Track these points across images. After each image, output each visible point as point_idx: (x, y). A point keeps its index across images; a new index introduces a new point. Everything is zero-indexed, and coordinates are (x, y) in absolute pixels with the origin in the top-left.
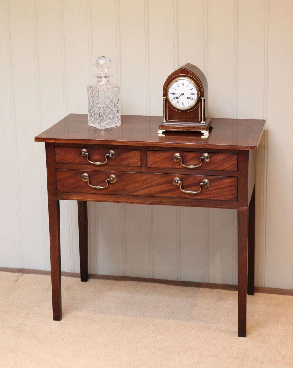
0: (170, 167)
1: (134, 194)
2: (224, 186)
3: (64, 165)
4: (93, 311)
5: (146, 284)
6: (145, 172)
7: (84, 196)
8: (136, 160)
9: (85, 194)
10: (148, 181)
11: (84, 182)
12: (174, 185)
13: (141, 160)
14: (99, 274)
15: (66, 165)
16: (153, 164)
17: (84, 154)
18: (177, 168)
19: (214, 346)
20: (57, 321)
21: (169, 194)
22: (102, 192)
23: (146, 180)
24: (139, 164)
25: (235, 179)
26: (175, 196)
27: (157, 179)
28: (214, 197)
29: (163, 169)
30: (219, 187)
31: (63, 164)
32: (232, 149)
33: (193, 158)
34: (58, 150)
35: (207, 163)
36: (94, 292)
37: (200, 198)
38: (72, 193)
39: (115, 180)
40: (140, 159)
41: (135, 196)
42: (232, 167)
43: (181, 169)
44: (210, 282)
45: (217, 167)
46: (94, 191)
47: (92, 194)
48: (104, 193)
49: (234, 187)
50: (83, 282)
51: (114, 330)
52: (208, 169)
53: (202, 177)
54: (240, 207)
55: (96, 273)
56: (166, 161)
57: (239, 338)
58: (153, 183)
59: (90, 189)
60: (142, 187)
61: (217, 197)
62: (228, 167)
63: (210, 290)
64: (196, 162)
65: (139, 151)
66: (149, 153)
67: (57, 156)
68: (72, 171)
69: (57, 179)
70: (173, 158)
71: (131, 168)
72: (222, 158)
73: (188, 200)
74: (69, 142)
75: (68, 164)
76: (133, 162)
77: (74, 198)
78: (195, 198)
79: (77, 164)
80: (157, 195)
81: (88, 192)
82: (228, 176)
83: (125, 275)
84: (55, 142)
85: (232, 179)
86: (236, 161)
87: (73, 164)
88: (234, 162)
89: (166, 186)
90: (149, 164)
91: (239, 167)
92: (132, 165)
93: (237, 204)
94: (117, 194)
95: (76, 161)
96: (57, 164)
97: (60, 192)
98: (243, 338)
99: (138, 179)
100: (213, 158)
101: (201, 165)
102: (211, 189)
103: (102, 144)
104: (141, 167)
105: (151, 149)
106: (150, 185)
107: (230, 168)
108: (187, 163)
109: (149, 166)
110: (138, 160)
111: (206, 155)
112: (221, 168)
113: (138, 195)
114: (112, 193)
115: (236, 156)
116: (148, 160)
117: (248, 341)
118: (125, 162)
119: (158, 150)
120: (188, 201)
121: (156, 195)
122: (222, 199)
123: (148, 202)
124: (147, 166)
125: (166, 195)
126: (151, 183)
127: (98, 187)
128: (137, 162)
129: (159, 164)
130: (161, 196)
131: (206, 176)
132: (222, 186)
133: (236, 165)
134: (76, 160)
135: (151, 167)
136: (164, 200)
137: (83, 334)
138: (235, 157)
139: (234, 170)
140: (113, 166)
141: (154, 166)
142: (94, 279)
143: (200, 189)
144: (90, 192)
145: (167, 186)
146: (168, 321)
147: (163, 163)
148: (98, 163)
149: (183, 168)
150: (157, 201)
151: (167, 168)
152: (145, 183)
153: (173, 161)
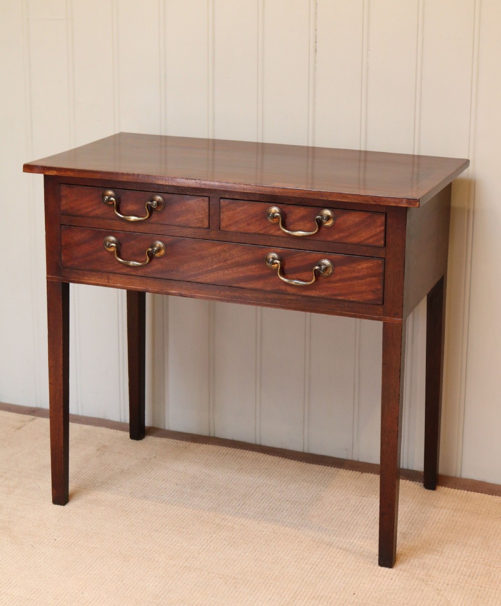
0: (261, 232)
1: (196, 280)
2: (359, 274)
3: (74, 218)
4: (130, 494)
5: (244, 453)
6: (216, 239)
7: (108, 279)
8: (201, 216)
9: (111, 274)
10: (222, 257)
11: (109, 252)
12: (267, 268)
13: (209, 216)
14: (167, 428)
15: (78, 218)
16: (230, 225)
17: (109, 200)
18: (273, 234)
19: (327, 579)
20: (59, 506)
21: (258, 285)
22: (140, 273)
23: (218, 255)
24: (206, 224)
25: (380, 262)
26: (268, 288)
27: (237, 254)
28: (340, 295)
29: (247, 235)
30: (349, 275)
31: (74, 216)
32: (374, 203)
33: (303, 218)
34: (65, 190)
35: (328, 228)
36: (146, 459)
37: (313, 295)
38: (88, 272)
39: (163, 252)
40: (207, 214)
41: (197, 283)
42: (375, 238)
43: (280, 237)
44: (361, 460)
45: (347, 236)
46: (125, 270)
47: (122, 276)
48: (142, 274)
49: (377, 278)
50: (133, 441)
51: (154, 530)
52: (330, 239)
53: (319, 255)
54: (388, 316)
55: (162, 427)
56: (254, 219)
57: (380, 567)
58: (229, 262)
59: (119, 266)
60: (210, 268)
61: (346, 295)
62: (368, 239)
63: (357, 474)
64: (309, 225)
65: (206, 199)
66: (223, 203)
67: (64, 202)
68: (89, 231)
69: (63, 243)
70: (266, 214)
71: (192, 229)
72: (357, 220)
73: (292, 298)
74: (82, 176)
75: (81, 216)
76: (195, 219)
77: (91, 280)
78: (305, 293)
79: (97, 217)
80: (238, 285)
81: (116, 272)
82: (367, 255)
83: (212, 435)
84: (58, 174)
85: (375, 261)
86: (383, 228)
87: (91, 217)
88: (378, 230)
89: (252, 269)
90: (223, 224)
91: (387, 240)
92: (194, 226)
93: (382, 310)
94: (166, 277)
95: (96, 213)
96: (63, 217)
97: (67, 268)
98: (387, 569)
99: (204, 253)
100: (341, 220)
101: (316, 231)
102: (334, 280)
103: (139, 181)
104: (208, 230)
105: (226, 196)
106: (225, 264)
107: (371, 240)
108: (291, 227)
109: (223, 227)
110: (203, 216)
111: (327, 212)
112: (355, 240)
113: (202, 281)
114: (157, 276)
115: (383, 218)
116: (221, 217)
117: (396, 575)
118: (180, 220)
119: (239, 198)
120: (293, 300)
121: (235, 285)
122: (354, 299)
123: (221, 296)
124: (219, 229)
125: (252, 286)
126: (226, 260)
127: (132, 263)
128: (202, 220)
129: (241, 226)
130: (244, 286)
131: (326, 253)
132: (354, 274)
133: (383, 235)
134: (95, 209)
135: (228, 230)
136: (248, 295)
137: (95, 533)
138: (381, 220)
139: (377, 244)
140: (159, 225)
141: (233, 229)
142: (155, 437)
143: (314, 277)
144: (118, 271)
145: (255, 268)
146: (258, 524)
147: (248, 225)
148: (133, 218)
149: (284, 236)
150: (236, 295)
151: (255, 234)
152: (215, 259)
153: (267, 221)
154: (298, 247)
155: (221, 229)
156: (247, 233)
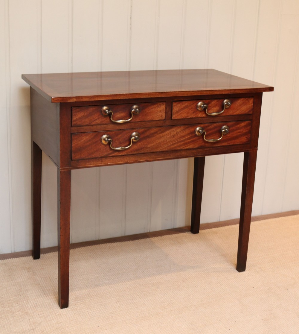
0: (194, 117)
1: (157, 151)
2: (240, 130)
3: (81, 127)
6: (169, 125)
7: (102, 161)
9: (104, 158)
10: (172, 134)
12: (196, 136)
13: (166, 113)
15: (83, 127)
18: (200, 117)
19: (234, 286)
22: (124, 153)
23: (170, 134)
24: (164, 117)
25: (250, 122)
27: (180, 131)
28: (231, 143)
30: (236, 131)
33: (215, 106)
34: (76, 111)
35: (228, 108)
37: (219, 145)
40: (165, 111)
41: (157, 152)
42: (249, 110)
45: (236, 111)
46: (116, 154)
47: (111, 157)
48: (125, 154)
49: (248, 130)
53: (222, 123)
54: (252, 148)
56: (191, 110)
59: (111, 152)
60: (165, 142)
62: (245, 111)
63: (160, 237)
64: (218, 109)
65: (165, 103)
66: (174, 104)
67: (74, 118)
68: (91, 134)
69: (73, 145)
70: (197, 107)
71: (155, 122)
72: (241, 102)
73: (207, 149)
74: (93, 100)
75: (87, 125)
76: (158, 115)
77: (91, 164)
79: (97, 124)
80: (180, 148)
81: (108, 156)
82: (244, 119)
84: (77, 101)
85: (248, 122)
86: (252, 104)
87: (92, 125)
88: (250, 106)
91: (254, 110)
92: (157, 119)
93: (249, 146)
94: (140, 153)
95: (96, 122)
96: (73, 128)
97: (75, 160)
99: (162, 134)
100: (233, 104)
101: (224, 111)
103: (131, 98)
104: (165, 120)
105: (176, 100)
106: (174, 138)
107: (247, 111)
109: (174, 118)
110: (162, 113)
113: (160, 151)
114: (134, 153)
115: (253, 99)
116: (173, 112)
118: (149, 118)
119: (183, 100)
121: (178, 149)
122: (237, 143)
123: (170, 157)
124: (171, 119)
125: (187, 147)
126: (174, 136)
128: (162, 116)
129: (184, 115)
130: (183, 148)
131: (225, 123)
133: (252, 107)
134: (96, 120)
135: (176, 118)
136: (184, 153)
138: (251, 101)
139: (250, 113)
140: (136, 123)
141: (179, 117)
143: (222, 136)
144: (110, 155)
145: (189, 137)
147: (187, 114)
148: (120, 121)
149: (205, 117)
150: (178, 154)
151: (190, 118)
152: (168, 137)
153: (198, 110)
154: (212, 122)
155: (173, 118)
156: (186, 119)
